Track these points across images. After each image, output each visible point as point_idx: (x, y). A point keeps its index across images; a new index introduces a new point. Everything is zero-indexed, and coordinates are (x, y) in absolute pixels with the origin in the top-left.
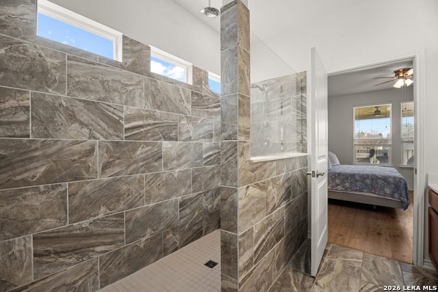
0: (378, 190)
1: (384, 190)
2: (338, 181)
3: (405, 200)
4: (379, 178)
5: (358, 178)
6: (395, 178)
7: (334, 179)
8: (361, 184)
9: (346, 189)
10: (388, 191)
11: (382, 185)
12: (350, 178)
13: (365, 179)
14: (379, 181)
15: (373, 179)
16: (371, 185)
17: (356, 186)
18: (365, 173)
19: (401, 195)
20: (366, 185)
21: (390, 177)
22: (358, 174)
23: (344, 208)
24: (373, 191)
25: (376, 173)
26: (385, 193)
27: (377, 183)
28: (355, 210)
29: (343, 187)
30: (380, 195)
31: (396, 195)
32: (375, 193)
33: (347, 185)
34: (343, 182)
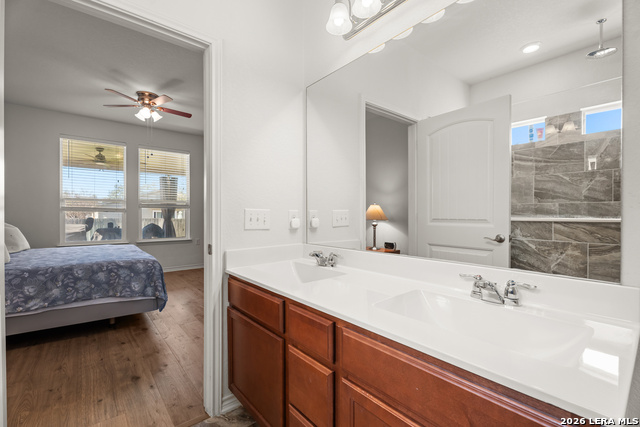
0: (120, 288)
1: (130, 287)
2: (29, 290)
3: (162, 294)
4: (121, 267)
5: (79, 273)
6: (146, 262)
7: (20, 286)
8: (86, 283)
9: (53, 302)
10: (136, 286)
11: (127, 278)
12: (61, 277)
13: (94, 272)
14: (121, 272)
15: (110, 271)
16: (108, 283)
17: (77, 290)
18: (95, 260)
19: (156, 289)
20: (98, 284)
21: (139, 261)
22: (79, 265)
23: (46, 346)
24: (111, 293)
25: (113, 258)
26: (132, 291)
27: (119, 276)
28: (74, 340)
29: (45, 300)
30: (124, 297)
31: (149, 290)
32: (114, 296)
33: (56, 292)
34: (44, 288)
